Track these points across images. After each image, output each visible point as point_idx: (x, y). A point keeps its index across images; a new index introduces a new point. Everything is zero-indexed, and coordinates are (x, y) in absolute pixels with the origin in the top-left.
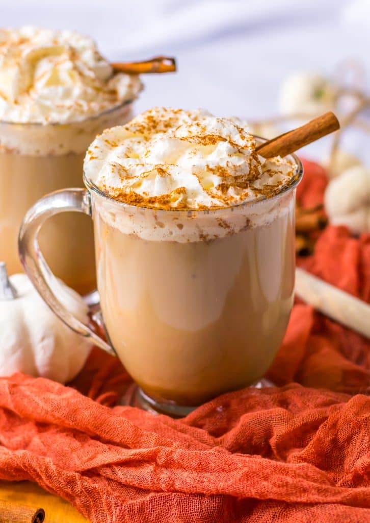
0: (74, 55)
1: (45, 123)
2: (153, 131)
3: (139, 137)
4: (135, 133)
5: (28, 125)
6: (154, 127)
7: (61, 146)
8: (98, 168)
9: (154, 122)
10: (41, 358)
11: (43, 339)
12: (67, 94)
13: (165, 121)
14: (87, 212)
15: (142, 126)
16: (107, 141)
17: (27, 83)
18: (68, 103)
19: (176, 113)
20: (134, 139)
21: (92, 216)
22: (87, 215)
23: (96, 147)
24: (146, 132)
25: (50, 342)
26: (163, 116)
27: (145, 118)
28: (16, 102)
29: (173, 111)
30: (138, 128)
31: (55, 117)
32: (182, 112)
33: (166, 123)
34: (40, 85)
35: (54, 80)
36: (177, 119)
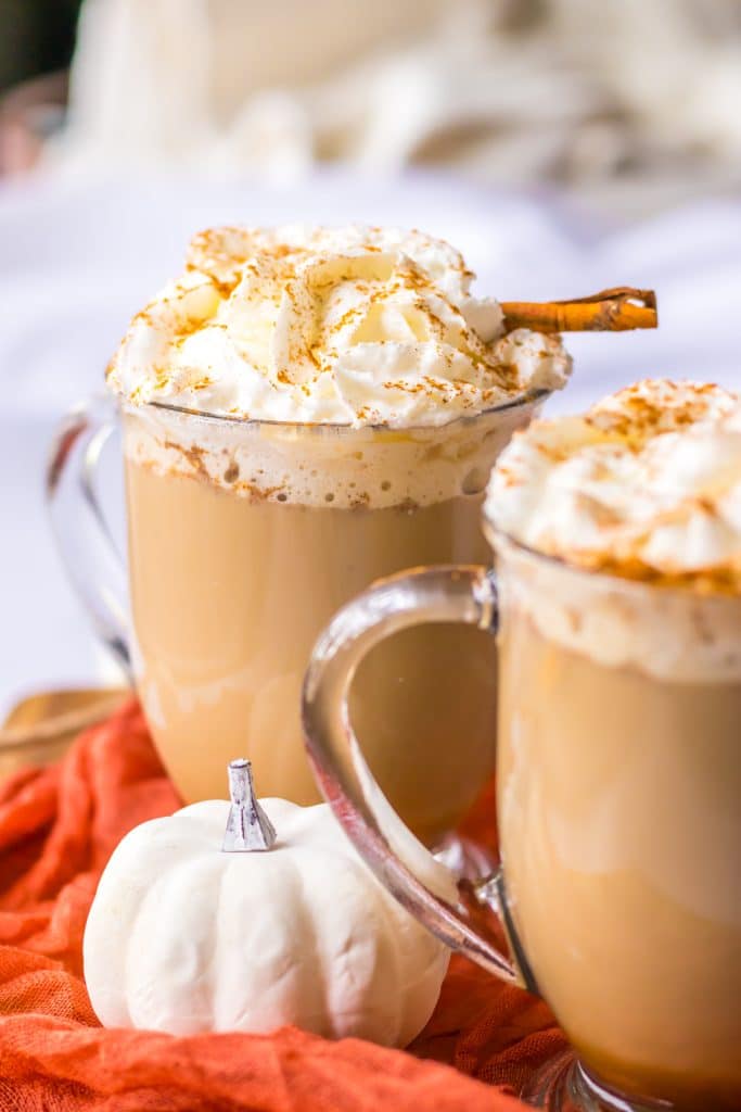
0: (415, 278)
1: (357, 424)
2: (649, 429)
3: (618, 443)
4: (606, 432)
5: (315, 427)
6: (653, 420)
7: (386, 486)
8: (531, 504)
9: (651, 408)
10: (342, 992)
11: (348, 946)
12: (408, 359)
13: (678, 409)
14: (485, 623)
15: (623, 417)
16: (541, 448)
17: (308, 334)
18: (411, 380)
19: (700, 391)
20: (605, 447)
21: (495, 633)
22: (484, 632)
23: (519, 459)
24: (633, 432)
25: (364, 952)
26: (668, 399)
27: (623, 403)
28: (282, 377)
29: (692, 388)
30: (616, 422)
31: (381, 410)
32: (717, 391)
33: (680, 414)
34: (338, 341)
35: (373, 332)
36: (704, 406)
